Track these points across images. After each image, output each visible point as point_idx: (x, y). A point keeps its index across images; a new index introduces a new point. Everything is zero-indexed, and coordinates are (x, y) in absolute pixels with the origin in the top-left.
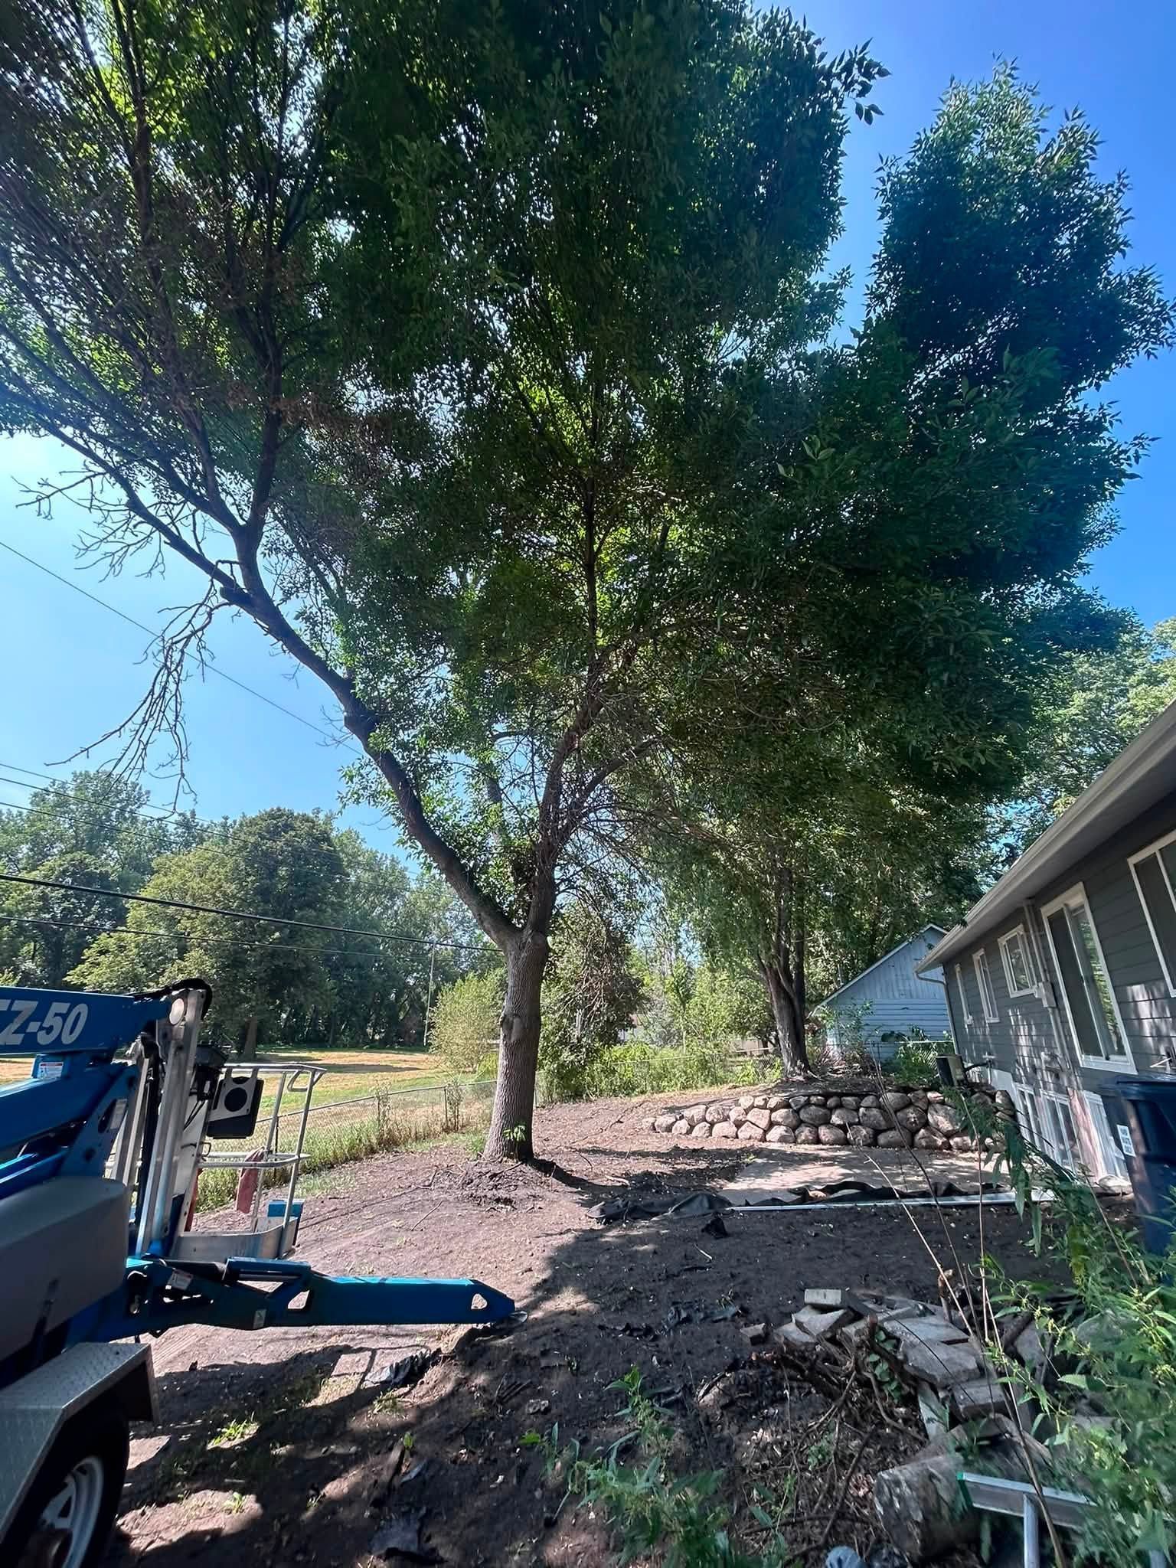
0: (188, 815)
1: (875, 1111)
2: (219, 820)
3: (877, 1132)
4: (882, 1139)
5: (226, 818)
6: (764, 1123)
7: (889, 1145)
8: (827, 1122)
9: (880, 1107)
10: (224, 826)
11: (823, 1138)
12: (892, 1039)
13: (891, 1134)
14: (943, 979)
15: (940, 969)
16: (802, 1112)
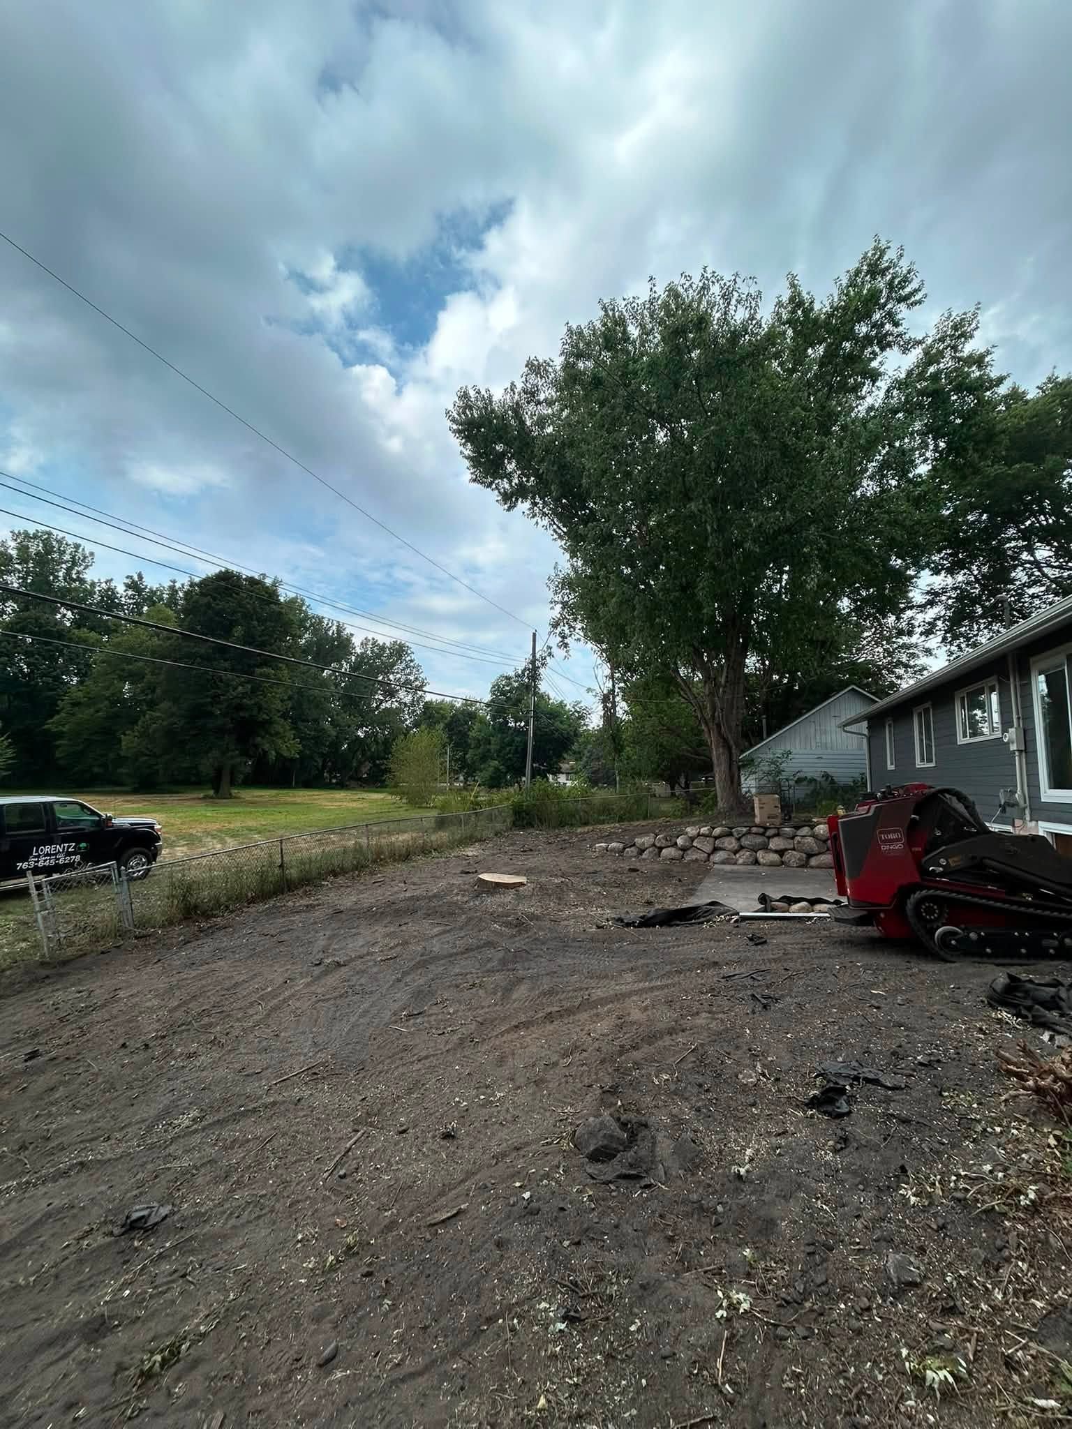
0: (136, 578)
1: (810, 840)
2: (167, 584)
3: (810, 856)
4: (813, 862)
5: (174, 582)
6: (708, 848)
7: (818, 867)
8: (765, 848)
9: (813, 836)
10: (172, 588)
11: (761, 860)
12: (805, 783)
13: (822, 857)
14: (866, 732)
15: (865, 724)
16: (743, 839)
